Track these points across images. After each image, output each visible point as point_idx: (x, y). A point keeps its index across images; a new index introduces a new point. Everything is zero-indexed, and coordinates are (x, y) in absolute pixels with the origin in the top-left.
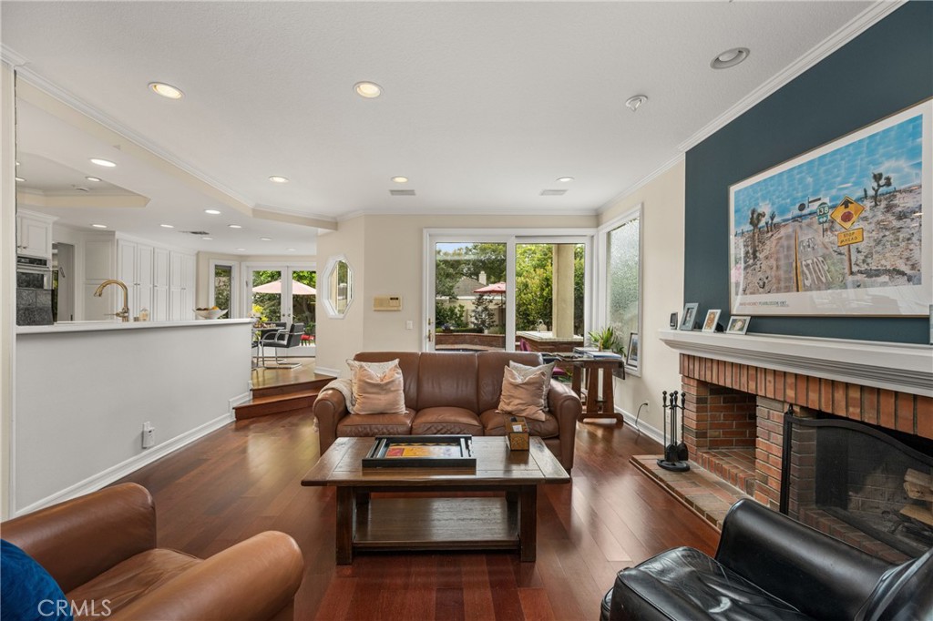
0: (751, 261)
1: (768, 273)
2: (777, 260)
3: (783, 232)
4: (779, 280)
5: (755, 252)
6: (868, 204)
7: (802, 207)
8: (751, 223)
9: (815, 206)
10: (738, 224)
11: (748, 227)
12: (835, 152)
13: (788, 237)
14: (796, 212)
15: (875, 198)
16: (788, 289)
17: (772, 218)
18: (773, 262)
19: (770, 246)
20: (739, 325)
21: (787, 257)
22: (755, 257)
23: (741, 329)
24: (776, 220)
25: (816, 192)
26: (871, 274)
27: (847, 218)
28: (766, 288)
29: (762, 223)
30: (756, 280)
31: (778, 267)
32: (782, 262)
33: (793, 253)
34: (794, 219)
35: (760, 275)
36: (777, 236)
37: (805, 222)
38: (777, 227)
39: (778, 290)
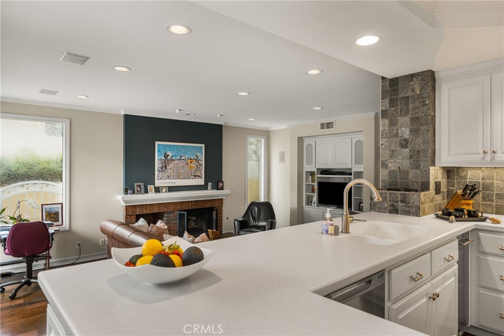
0: (164, 169)
1: (170, 173)
2: (173, 170)
3: (175, 162)
4: (174, 176)
5: (166, 167)
6: (195, 161)
7: (181, 157)
8: (165, 157)
9: (184, 158)
10: (159, 156)
11: (164, 158)
12: (188, 146)
13: (177, 164)
14: (179, 158)
15: (196, 160)
16: (176, 179)
17: (172, 157)
18: (172, 170)
19: (171, 165)
20: (164, 190)
21: (176, 170)
22: (166, 168)
23: (166, 191)
24: (173, 158)
25: (184, 154)
26: (195, 176)
27: (191, 163)
28: (170, 178)
29: (169, 158)
30: (166, 175)
31: (174, 172)
32: (175, 171)
33: (178, 169)
34: (179, 159)
35: (167, 174)
36: (173, 163)
37: (182, 161)
38: (173, 160)
39: (173, 179)
